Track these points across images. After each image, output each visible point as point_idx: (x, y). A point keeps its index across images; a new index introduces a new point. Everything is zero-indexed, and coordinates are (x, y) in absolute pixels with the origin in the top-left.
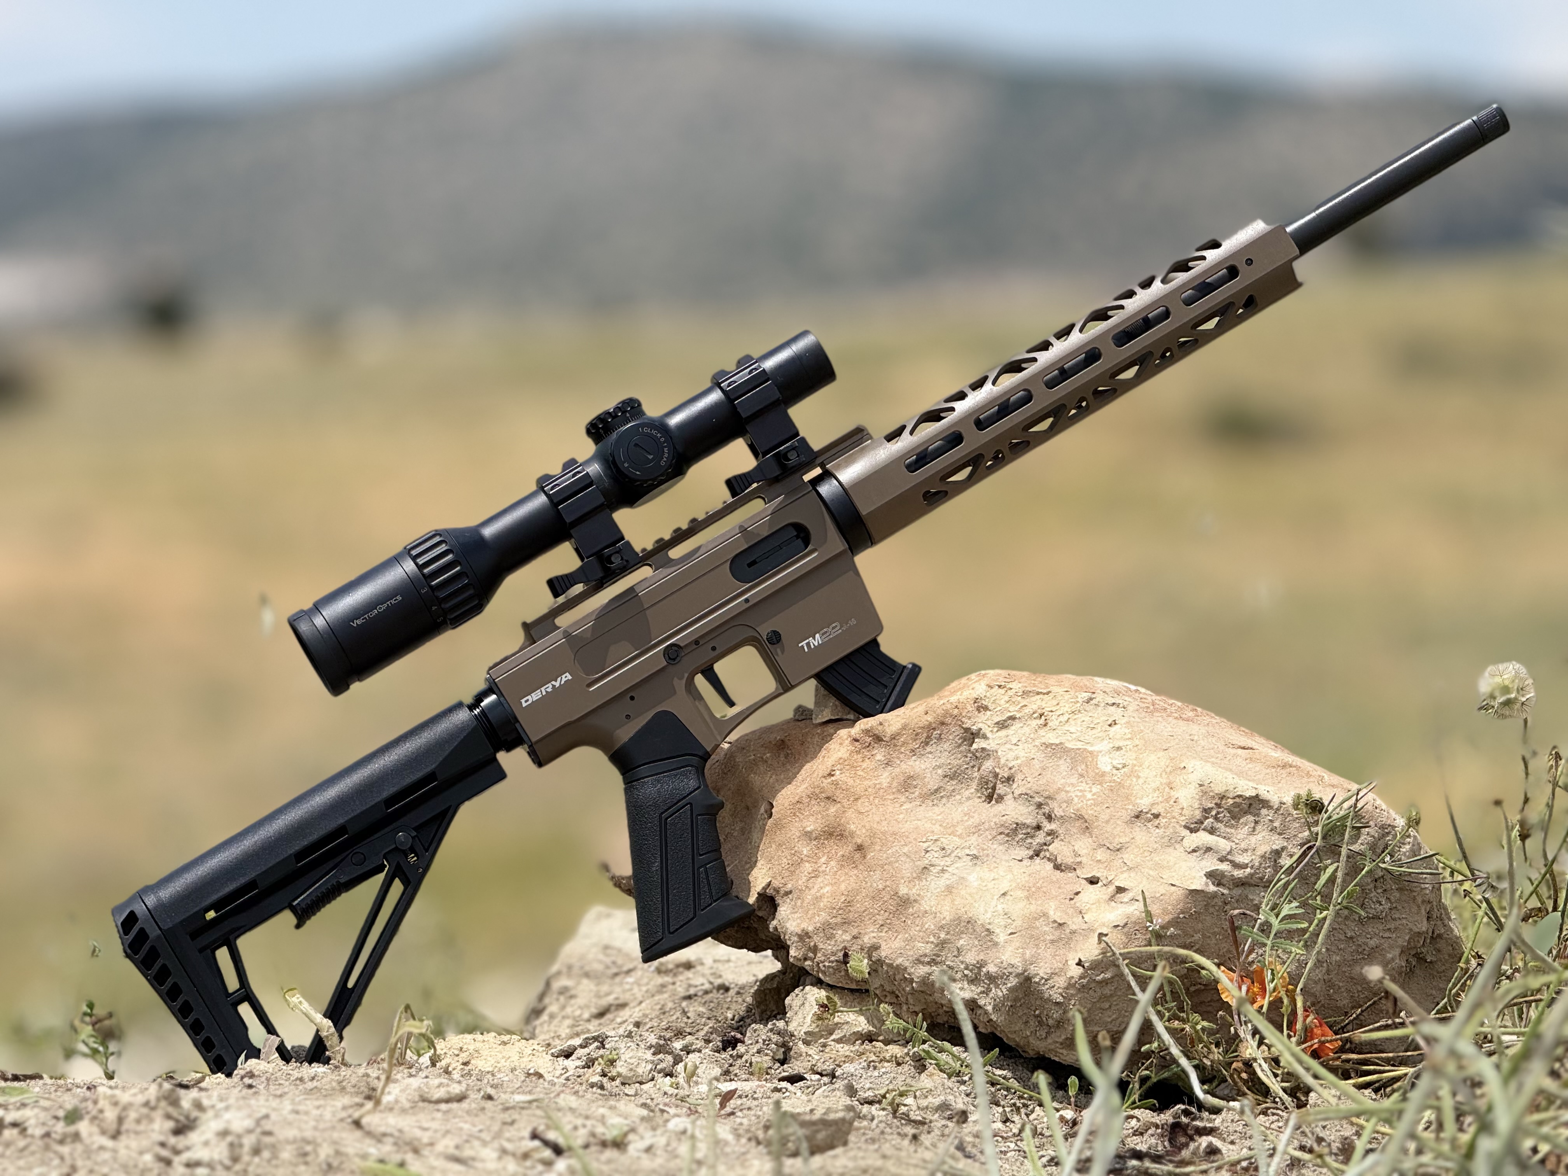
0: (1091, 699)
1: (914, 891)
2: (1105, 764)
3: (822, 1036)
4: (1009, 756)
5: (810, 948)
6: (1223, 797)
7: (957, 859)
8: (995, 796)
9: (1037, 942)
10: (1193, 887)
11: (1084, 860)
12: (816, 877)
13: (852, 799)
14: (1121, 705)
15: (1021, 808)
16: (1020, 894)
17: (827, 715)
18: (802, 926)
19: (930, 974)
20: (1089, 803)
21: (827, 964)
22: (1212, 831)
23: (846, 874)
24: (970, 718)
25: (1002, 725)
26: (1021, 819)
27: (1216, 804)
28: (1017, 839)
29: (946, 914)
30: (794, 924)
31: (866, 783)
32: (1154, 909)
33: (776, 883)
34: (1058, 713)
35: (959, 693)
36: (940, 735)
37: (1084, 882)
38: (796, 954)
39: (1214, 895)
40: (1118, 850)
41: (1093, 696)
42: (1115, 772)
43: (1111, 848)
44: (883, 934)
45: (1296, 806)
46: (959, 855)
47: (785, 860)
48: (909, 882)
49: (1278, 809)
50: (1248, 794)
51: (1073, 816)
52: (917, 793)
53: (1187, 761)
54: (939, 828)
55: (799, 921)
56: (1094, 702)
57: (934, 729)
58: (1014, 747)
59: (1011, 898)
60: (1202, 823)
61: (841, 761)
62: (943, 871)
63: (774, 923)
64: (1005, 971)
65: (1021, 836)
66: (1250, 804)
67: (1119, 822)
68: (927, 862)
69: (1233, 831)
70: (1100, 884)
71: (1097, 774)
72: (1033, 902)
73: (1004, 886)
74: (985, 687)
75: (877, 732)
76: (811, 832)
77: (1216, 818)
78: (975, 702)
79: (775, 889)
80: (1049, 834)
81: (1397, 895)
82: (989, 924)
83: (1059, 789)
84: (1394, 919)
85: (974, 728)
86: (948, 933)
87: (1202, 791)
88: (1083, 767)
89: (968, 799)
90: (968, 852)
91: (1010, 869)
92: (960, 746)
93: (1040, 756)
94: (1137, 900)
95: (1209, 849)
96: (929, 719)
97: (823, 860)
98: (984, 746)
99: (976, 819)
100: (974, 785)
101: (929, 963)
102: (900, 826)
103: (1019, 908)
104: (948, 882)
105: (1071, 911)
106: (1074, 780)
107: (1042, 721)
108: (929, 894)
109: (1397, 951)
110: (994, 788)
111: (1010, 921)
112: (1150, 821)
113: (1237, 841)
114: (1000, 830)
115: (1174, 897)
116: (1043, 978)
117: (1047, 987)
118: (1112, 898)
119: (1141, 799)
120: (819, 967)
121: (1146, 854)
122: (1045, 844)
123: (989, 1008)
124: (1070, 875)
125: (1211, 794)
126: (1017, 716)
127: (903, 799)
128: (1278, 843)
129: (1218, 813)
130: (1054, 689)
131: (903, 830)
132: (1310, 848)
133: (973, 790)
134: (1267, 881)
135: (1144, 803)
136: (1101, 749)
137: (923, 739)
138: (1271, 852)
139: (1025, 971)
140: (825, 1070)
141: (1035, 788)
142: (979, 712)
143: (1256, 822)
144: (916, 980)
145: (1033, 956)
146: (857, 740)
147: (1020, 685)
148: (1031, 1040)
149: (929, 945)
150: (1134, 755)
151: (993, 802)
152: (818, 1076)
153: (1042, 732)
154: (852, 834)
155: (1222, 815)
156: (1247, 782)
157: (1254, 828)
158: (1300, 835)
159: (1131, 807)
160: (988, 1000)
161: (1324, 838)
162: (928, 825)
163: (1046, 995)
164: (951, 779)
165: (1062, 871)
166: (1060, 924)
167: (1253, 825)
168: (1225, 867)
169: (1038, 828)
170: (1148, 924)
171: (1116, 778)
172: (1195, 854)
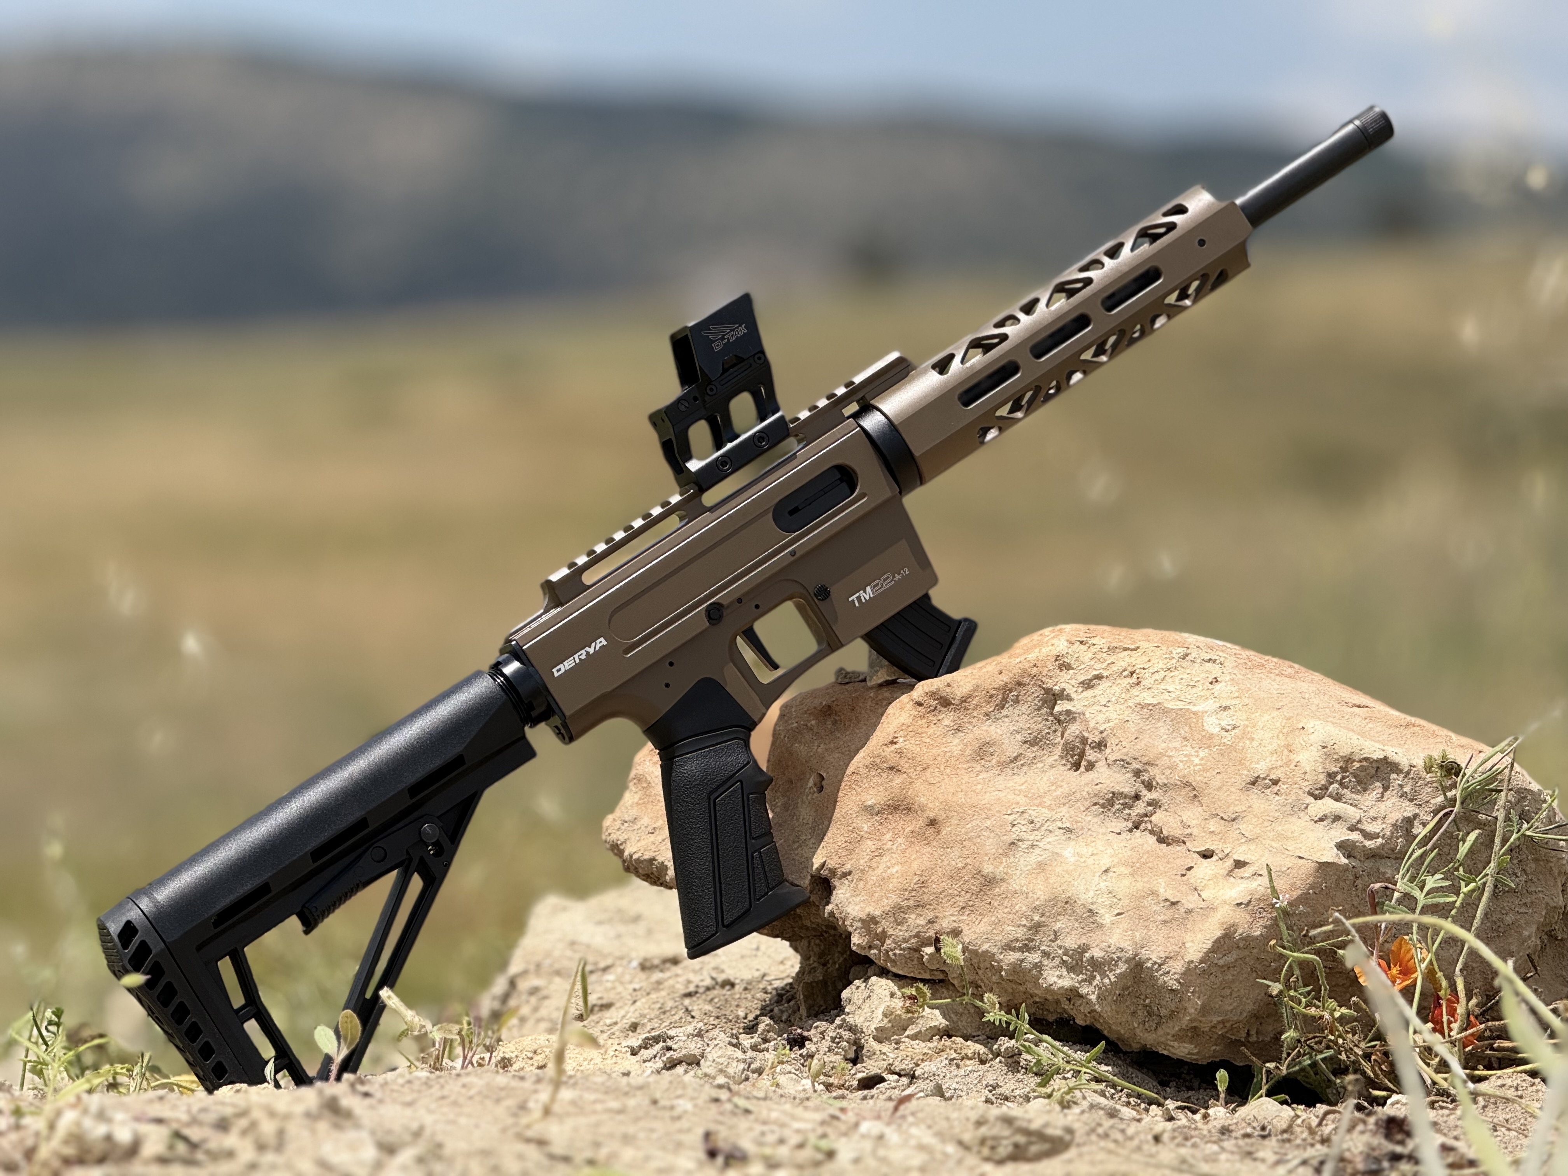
0: (1187, 655)
1: (1001, 869)
2: (1212, 725)
3: (894, 1034)
4: (1099, 718)
5: (876, 934)
6: (1348, 760)
7: (1048, 832)
8: (1084, 763)
9: (1146, 923)
10: (1324, 860)
11: (1195, 831)
12: (880, 855)
13: (919, 769)
14: (1218, 661)
15: (1117, 775)
16: (1122, 870)
17: (882, 676)
18: (867, 910)
19: (1022, 961)
20: (1197, 768)
21: (898, 952)
22: (1338, 798)
23: (918, 851)
24: (1051, 677)
25: (1087, 685)
26: (1118, 788)
27: (1341, 768)
28: (1113, 810)
29: (1040, 893)
30: (857, 908)
31: (935, 751)
32: (1280, 884)
33: (832, 863)
34: (1151, 670)
35: (1037, 650)
36: (1018, 696)
37: (1197, 856)
38: (860, 941)
39: (1345, 868)
40: (1233, 820)
41: (1189, 652)
42: (1224, 733)
43: (1226, 817)
44: (965, 918)
45: (1428, 769)
46: (1050, 828)
47: (842, 838)
48: (995, 859)
49: (1408, 773)
50: (1375, 756)
51: (1179, 783)
52: (994, 762)
53: (1305, 720)
54: (1024, 799)
55: (862, 905)
56: (1190, 658)
57: (1011, 691)
58: (1106, 709)
59: (1115, 875)
60: (1327, 789)
61: (903, 727)
62: (1032, 846)
63: (829, 908)
64: (1114, 956)
65: (1117, 807)
66: (1378, 768)
67: (1233, 789)
68: (1014, 836)
69: (1359, 797)
70: (1215, 858)
71: (1203, 736)
72: (1139, 879)
73: (1106, 862)
74: (1065, 643)
75: (945, 694)
76: (871, 807)
77: (1341, 784)
78: (1056, 660)
79: (830, 870)
80: (1149, 804)
81: (1533, 866)
82: (1092, 904)
83: (1161, 753)
84: (1530, 893)
85: (1057, 688)
86: (1043, 915)
87: (1326, 753)
88: (1187, 729)
89: (1052, 766)
90: (1059, 824)
91: (1109, 843)
92: (1038, 710)
93: (1135, 717)
94: (1261, 875)
95: (1337, 818)
96: (1004, 679)
97: (888, 836)
98: (1069, 708)
99: (1065, 789)
100: (1058, 751)
101: (1020, 950)
102: (979, 797)
103: (1124, 886)
104: (1040, 859)
105: (1184, 888)
106: (1176, 744)
107: (1134, 679)
108: (1018, 872)
109: (1534, 928)
110: (1082, 755)
111: (1115, 900)
112: (1268, 787)
113: (1365, 809)
114: (1095, 800)
115: (1303, 870)
116: (1155, 963)
117: (1161, 972)
118: (1230, 873)
119: (1258, 763)
120: (889, 956)
121: (1266, 824)
122: (1146, 815)
123: (1093, 997)
124: (1178, 848)
125: (1335, 756)
126: (1105, 675)
127: (978, 768)
128: (1409, 810)
129: (1343, 778)
130: (1144, 645)
131: (983, 802)
132: (1447, 815)
133: (1057, 757)
134: (1400, 852)
135: (1261, 768)
136: (1207, 709)
137: (998, 702)
138: (1402, 820)
139: (1137, 955)
140: (903, 1070)
141: (1132, 753)
142: (1061, 670)
143: (1386, 788)
144: (1004, 967)
145: (1143, 939)
146: (920, 704)
147: (1104, 641)
148: (1138, 1031)
149: (1021, 928)
150: (1245, 717)
151: (1082, 769)
152: (896, 1077)
153: (1135, 691)
154: (923, 808)
155: (1347, 780)
156: (1373, 743)
157: (1382, 794)
158: (1433, 801)
159: (1245, 772)
160: (1091, 988)
161: (1462, 803)
162: (1011, 796)
163: (1160, 982)
164: (1032, 745)
165: (1168, 844)
166: (1173, 904)
167: (1381, 790)
168: (1355, 836)
169: (1137, 797)
170: (1275, 900)
171: (1225, 740)
172: (1322, 823)
